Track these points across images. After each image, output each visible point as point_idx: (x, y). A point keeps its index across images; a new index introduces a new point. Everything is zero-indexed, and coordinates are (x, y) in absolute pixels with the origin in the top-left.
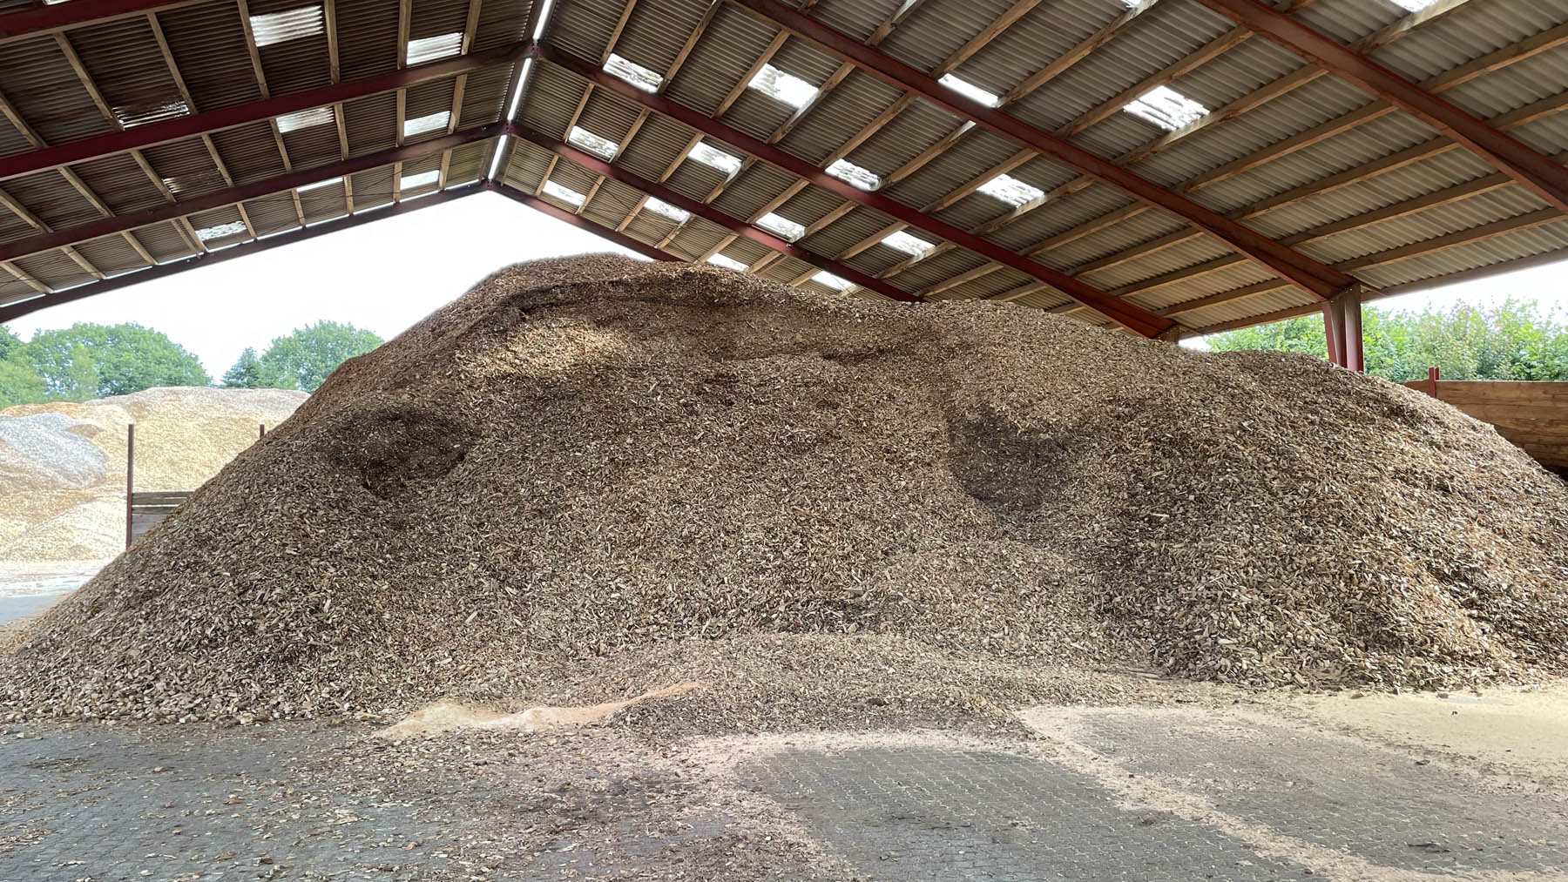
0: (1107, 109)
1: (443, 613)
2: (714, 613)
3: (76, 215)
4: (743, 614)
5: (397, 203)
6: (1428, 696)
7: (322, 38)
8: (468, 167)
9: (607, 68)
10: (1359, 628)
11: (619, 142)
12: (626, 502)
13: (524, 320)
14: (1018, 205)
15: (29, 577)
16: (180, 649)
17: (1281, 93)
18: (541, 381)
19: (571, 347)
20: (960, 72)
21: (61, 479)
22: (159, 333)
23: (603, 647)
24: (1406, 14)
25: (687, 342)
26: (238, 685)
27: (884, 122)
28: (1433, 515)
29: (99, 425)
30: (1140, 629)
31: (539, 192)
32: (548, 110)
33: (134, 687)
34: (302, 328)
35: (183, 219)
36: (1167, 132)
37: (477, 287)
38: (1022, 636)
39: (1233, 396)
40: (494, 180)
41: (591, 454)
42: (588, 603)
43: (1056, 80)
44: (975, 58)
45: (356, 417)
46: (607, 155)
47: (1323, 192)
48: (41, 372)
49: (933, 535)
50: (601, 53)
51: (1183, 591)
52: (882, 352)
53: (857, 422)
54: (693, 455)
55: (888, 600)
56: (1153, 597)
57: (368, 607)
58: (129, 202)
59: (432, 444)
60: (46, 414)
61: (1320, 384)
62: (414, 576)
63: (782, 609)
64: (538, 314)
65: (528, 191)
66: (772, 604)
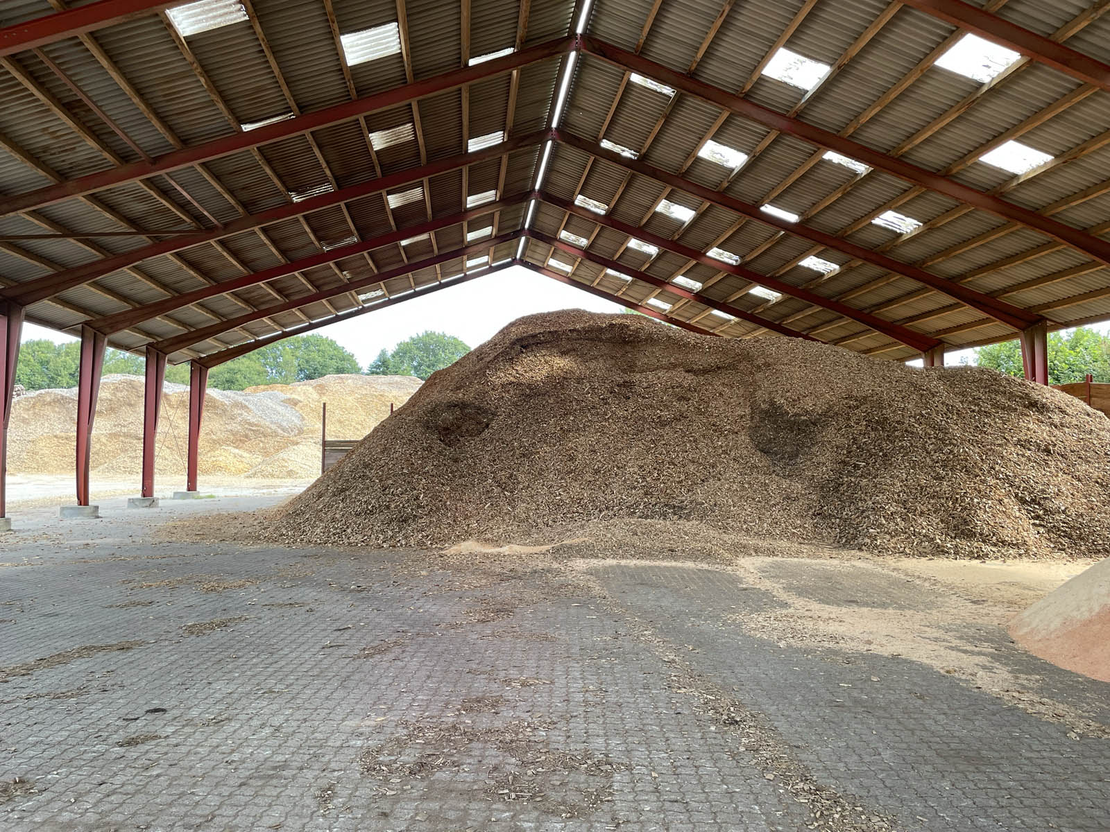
0: (861, 223)
1: (474, 503)
2: (607, 508)
3: (299, 292)
4: (622, 509)
5: (465, 275)
6: (976, 562)
7: (423, 201)
8: (505, 252)
9: (577, 203)
10: (955, 527)
11: (588, 239)
12: (567, 450)
13: (522, 352)
14: (826, 273)
15: (269, 487)
16: (358, 515)
17: (956, 216)
18: (529, 387)
19: (547, 367)
20: (772, 203)
21: (280, 431)
22: (331, 341)
23: (550, 523)
24: (1015, 176)
25: (610, 362)
26: (382, 531)
27: (735, 229)
28: (1033, 467)
29: (299, 399)
30: (833, 524)
31: (545, 265)
32: (547, 222)
33: (338, 531)
34: (415, 336)
35: (353, 292)
36: (901, 235)
37: (502, 331)
38: (765, 525)
39: (922, 395)
40: (520, 259)
41: (551, 425)
42: (544, 501)
43: (828, 207)
44: (780, 196)
45: (436, 405)
46: (582, 245)
47: (1002, 268)
48: (265, 365)
49: (732, 473)
50: (572, 195)
51: (860, 504)
52: (719, 368)
53: (698, 409)
54: (604, 426)
55: (697, 504)
56: (843, 508)
57: (440, 498)
58: (324, 284)
59: (473, 419)
60: (270, 392)
61: (989, 387)
62: (462, 484)
63: (641, 507)
64: (530, 349)
65: (540, 264)
66: (637, 504)
